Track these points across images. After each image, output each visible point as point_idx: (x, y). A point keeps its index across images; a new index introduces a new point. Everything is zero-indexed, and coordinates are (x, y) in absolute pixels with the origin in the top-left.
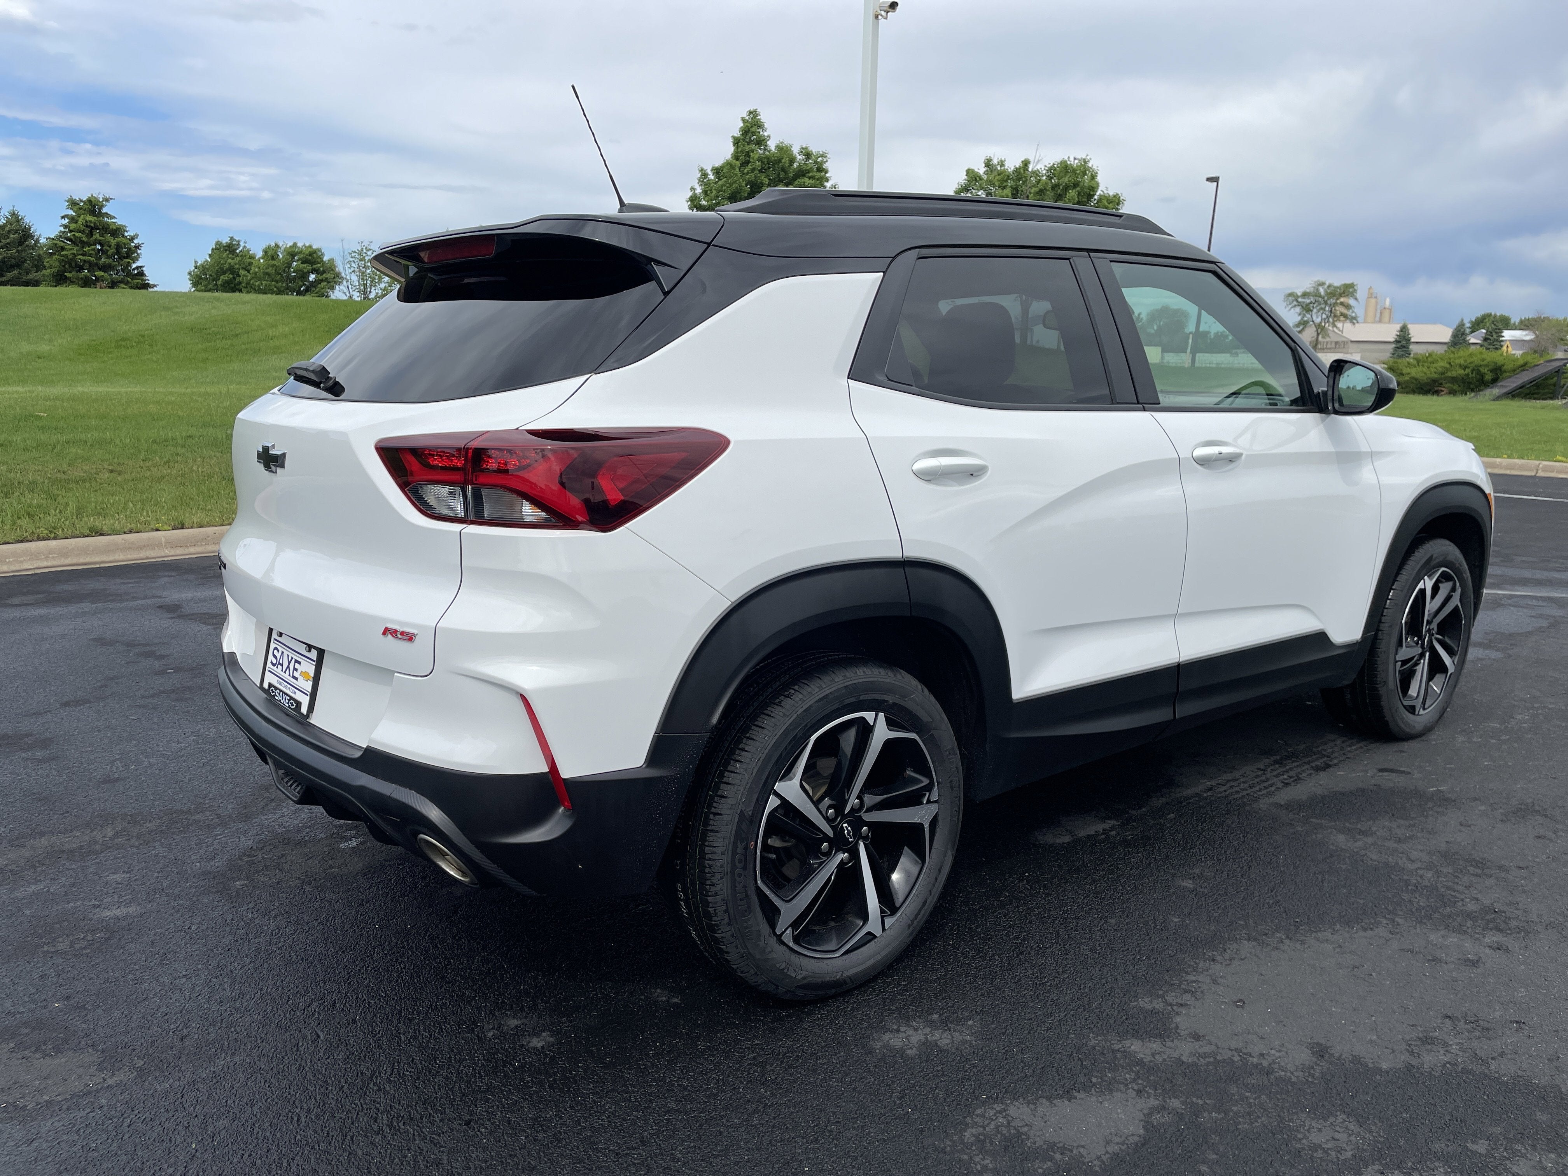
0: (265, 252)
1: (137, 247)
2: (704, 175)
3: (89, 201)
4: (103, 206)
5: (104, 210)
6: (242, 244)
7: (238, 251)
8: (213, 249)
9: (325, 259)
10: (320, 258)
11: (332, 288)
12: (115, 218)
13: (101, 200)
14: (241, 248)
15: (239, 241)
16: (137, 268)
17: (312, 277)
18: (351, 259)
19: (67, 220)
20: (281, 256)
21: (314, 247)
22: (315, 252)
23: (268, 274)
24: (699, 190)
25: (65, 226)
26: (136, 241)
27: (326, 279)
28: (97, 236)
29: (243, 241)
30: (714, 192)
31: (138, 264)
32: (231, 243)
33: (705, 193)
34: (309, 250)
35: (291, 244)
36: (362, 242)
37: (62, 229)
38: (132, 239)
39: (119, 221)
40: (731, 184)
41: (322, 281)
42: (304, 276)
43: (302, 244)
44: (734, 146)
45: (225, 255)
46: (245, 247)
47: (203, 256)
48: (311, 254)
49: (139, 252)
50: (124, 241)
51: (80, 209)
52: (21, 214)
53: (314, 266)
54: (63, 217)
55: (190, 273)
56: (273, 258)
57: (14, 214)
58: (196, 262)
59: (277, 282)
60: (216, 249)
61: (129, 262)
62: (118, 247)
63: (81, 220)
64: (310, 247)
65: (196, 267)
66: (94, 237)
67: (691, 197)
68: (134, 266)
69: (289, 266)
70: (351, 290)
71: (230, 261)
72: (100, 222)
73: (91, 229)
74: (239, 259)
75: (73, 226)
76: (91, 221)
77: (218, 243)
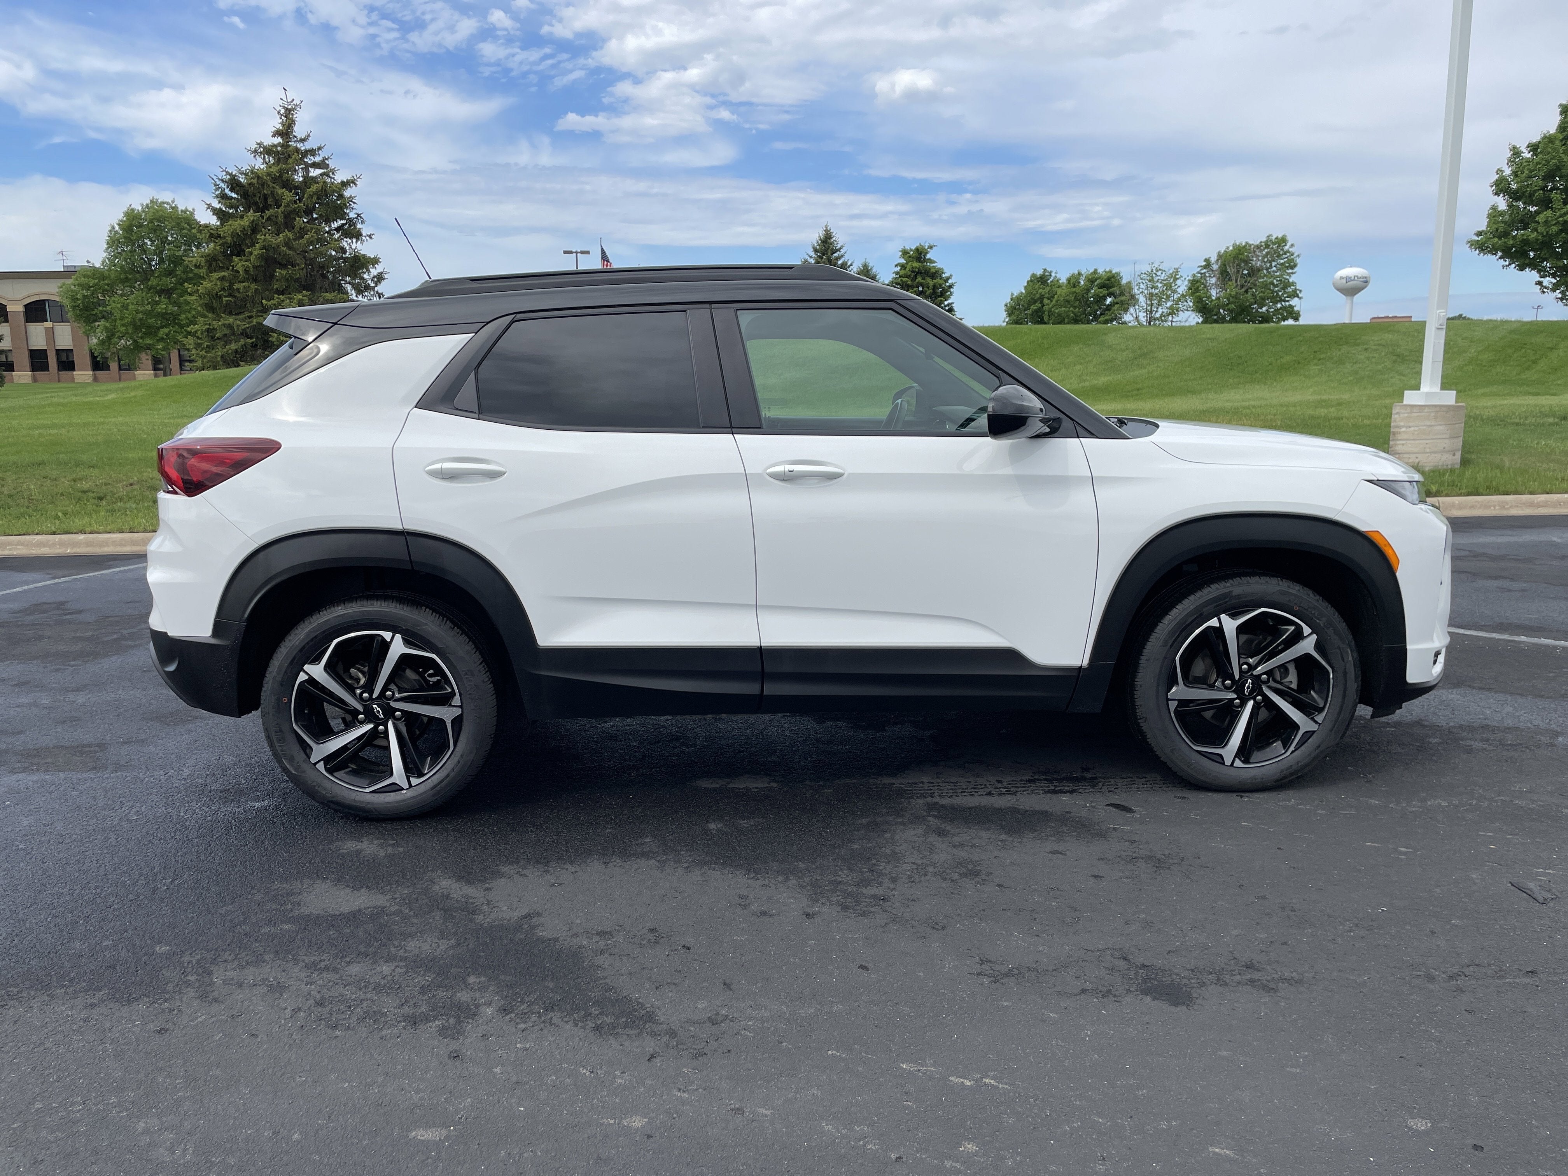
0: (1069, 280)
1: (951, 287)
2: (1516, 152)
3: (917, 249)
4: (926, 253)
5: (928, 256)
6: (1053, 274)
7: (1049, 281)
8: (1028, 282)
9: (1124, 282)
10: (1118, 283)
11: (1126, 310)
12: (935, 262)
13: (926, 248)
14: (1052, 278)
15: (1051, 272)
16: (948, 305)
17: (1109, 300)
18: (1141, 281)
19: (899, 268)
20: (1082, 283)
21: (1114, 272)
22: (1113, 277)
23: (1068, 301)
24: (1508, 171)
25: (897, 273)
26: (950, 281)
27: (1122, 301)
28: (919, 279)
29: (1054, 271)
30: (1526, 172)
31: (950, 301)
32: (1044, 275)
33: (1515, 174)
34: (1109, 274)
35: (1092, 271)
36: (1153, 263)
37: (894, 275)
38: (947, 279)
39: (938, 265)
40: (1548, 162)
41: (1117, 303)
42: (1100, 300)
43: (1103, 270)
44: (1561, 114)
45: (1037, 287)
46: (1056, 277)
47: (1019, 288)
48: (1109, 279)
49: (952, 290)
50: (941, 282)
51: (910, 257)
52: (871, 265)
53: (1111, 290)
54: (896, 266)
55: (1006, 305)
56: (1074, 286)
57: (865, 265)
58: (1012, 294)
59: (1075, 307)
60: (1031, 281)
61: (941, 300)
62: (935, 287)
63: (908, 267)
64: (1110, 272)
65: (1012, 300)
66: (917, 280)
67: (1497, 180)
68: (946, 303)
69: (1088, 290)
70: (1137, 311)
71: (1041, 291)
72: (923, 267)
73: (916, 273)
74: (1049, 288)
75: (902, 272)
76: (916, 267)
77: (1033, 275)
